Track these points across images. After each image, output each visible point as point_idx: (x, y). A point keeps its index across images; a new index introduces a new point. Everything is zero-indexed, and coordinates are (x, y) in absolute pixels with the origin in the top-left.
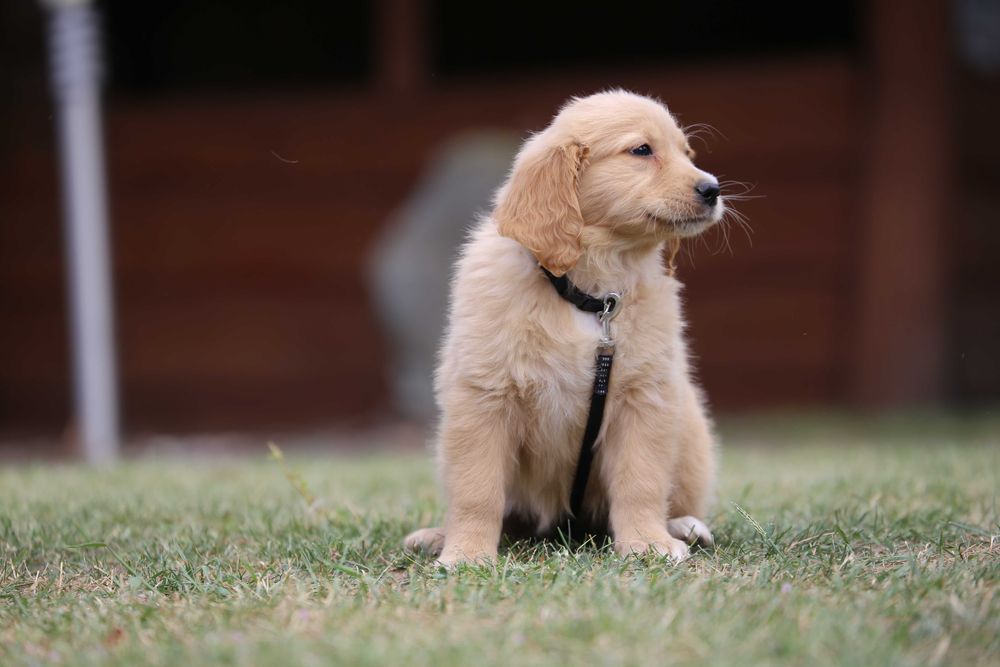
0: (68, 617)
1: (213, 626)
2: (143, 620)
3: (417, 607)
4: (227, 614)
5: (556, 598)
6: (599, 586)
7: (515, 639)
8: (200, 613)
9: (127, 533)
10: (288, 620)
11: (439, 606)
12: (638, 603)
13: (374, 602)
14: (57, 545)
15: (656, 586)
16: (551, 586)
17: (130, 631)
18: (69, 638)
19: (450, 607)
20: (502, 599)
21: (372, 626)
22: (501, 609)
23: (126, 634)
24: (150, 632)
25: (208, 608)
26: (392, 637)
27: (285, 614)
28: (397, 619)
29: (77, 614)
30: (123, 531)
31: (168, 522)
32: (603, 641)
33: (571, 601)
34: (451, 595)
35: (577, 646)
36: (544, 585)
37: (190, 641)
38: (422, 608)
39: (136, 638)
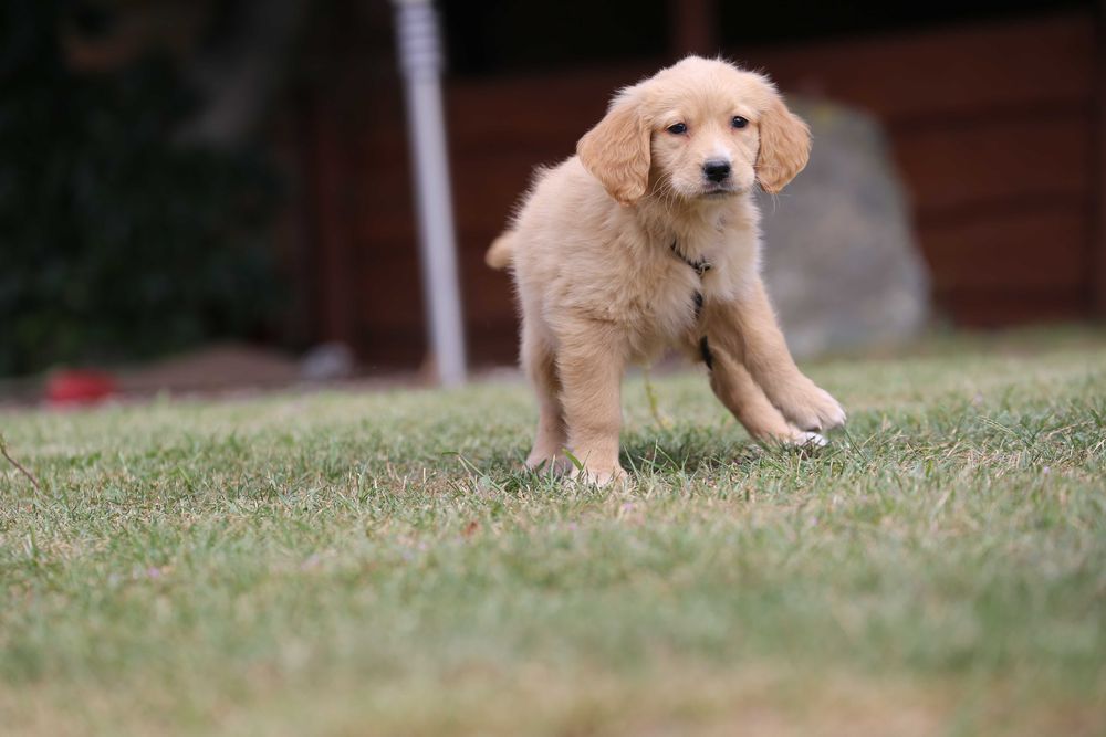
0: (432, 513)
1: (552, 519)
2: (493, 515)
3: (725, 498)
4: (564, 508)
5: (845, 486)
6: (881, 475)
7: (811, 522)
8: (540, 508)
9: (477, 443)
10: (616, 513)
11: (744, 496)
12: (916, 488)
13: (688, 495)
14: (419, 454)
15: (930, 474)
16: (839, 477)
17: (483, 523)
18: (434, 531)
19: (752, 497)
20: (798, 489)
21: (686, 515)
22: (797, 498)
23: (480, 526)
24: (501, 524)
25: (548, 503)
26: (703, 522)
27: (612, 506)
28: (707, 508)
29: (439, 511)
30: (473, 442)
31: (510, 433)
32: (886, 521)
33: (858, 488)
34: (753, 487)
35: (863, 525)
36: (833, 476)
37: (533, 530)
38: (729, 497)
39: (488, 530)
